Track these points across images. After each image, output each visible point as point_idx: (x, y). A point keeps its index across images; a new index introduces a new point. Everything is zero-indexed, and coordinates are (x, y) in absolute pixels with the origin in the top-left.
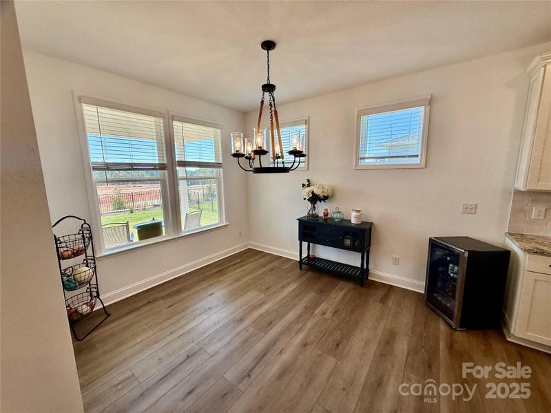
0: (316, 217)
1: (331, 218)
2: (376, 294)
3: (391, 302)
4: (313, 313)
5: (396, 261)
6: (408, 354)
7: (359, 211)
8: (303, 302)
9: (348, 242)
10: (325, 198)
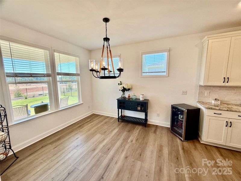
0: (125, 98)
1: (132, 98)
2: (151, 130)
3: (158, 132)
4: (127, 142)
5: (158, 115)
6: (169, 155)
7: (143, 95)
8: (122, 137)
9: (139, 108)
10: (129, 89)
